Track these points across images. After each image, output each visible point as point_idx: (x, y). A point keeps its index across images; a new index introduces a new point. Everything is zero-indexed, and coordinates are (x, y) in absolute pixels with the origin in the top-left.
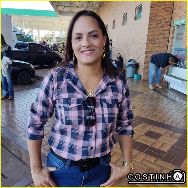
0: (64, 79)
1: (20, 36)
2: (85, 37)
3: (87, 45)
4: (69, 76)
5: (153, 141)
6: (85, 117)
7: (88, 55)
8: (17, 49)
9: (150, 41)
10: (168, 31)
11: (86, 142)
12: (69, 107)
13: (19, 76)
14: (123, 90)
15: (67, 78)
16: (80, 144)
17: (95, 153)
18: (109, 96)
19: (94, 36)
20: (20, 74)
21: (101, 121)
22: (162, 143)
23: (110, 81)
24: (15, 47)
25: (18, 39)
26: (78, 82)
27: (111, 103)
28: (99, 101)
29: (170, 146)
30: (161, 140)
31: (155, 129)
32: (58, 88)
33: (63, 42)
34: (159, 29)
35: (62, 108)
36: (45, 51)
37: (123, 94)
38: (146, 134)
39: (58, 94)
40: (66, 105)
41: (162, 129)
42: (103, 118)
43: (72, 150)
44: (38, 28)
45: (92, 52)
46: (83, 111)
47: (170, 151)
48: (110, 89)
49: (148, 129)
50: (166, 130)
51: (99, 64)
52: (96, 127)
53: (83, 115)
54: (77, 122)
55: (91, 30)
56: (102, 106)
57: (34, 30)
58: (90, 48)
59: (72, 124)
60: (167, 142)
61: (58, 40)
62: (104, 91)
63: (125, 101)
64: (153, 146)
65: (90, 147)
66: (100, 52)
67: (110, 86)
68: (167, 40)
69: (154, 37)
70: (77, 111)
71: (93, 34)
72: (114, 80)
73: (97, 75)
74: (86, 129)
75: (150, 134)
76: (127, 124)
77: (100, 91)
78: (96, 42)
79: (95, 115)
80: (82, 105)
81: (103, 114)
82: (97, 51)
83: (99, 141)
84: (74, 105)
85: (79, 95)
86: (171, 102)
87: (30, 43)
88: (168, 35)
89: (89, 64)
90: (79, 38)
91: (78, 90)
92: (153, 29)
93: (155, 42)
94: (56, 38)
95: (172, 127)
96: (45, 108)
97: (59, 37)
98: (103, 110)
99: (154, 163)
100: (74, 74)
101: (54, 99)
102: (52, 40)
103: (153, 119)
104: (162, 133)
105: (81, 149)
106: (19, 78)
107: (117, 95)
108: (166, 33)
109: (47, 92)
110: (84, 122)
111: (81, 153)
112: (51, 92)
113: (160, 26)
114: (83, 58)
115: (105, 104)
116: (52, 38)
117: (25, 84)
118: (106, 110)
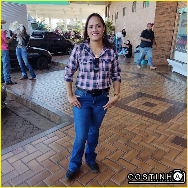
0: (83, 49)
1: (34, 25)
2: (94, 27)
3: (95, 31)
4: (86, 48)
5: (149, 108)
6: (94, 68)
7: (95, 36)
8: (33, 38)
9: (156, 27)
10: (174, 18)
11: (95, 81)
12: (86, 63)
13: (38, 61)
14: (114, 55)
15: (84, 48)
16: (91, 82)
17: (99, 86)
18: (106, 58)
19: (98, 26)
20: (39, 60)
21: (102, 70)
22: (156, 109)
23: (107, 50)
24: (32, 36)
25: (33, 28)
26: (90, 51)
27: (107, 61)
28: (101, 60)
29: (161, 111)
30: (155, 108)
31: (152, 101)
32: (80, 54)
33: (75, 30)
34: (165, 16)
35: (83, 64)
36: (59, 39)
37: (114, 57)
38: (144, 104)
39: (80, 57)
40: (85, 62)
41: (158, 101)
42: (103, 68)
43: (88, 85)
44: (50, 16)
45: (97, 35)
46: (93, 65)
47: (160, 114)
48: (107, 54)
49: (147, 101)
50: (161, 102)
51: (101, 41)
52: (99, 73)
53: (93, 67)
54: (90, 71)
55: (97, 23)
56: (102, 63)
57: (46, 19)
58: (97, 32)
59: (87, 72)
60: (160, 109)
61: (69, 28)
62: (103, 55)
63: (115, 62)
64: (148, 111)
65: (96, 83)
66: (101, 35)
67: (107, 53)
68: (173, 27)
69: (161, 24)
70: (90, 65)
71: (98, 25)
72: (109, 49)
73: (100, 47)
74: (94, 74)
75: (147, 104)
76: (117, 75)
77: (101, 55)
78: (99, 29)
79: (99, 67)
80: (92, 62)
81: (103, 67)
82: (100, 34)
83: (101, 80)
84: (88, 62)
85: (91, 57)
86: (171, 82)
87: (45, 32)
88: (173, 22)
89: (96, 41)
90: (91, 27)
91: (90, 54)
92: (160, 17)
93: (162, 29)
94: (67, 26)
95: (166, 99)
96: (74, 65)
97: (70, 25)
98: (103, 64)
99: (147, 121)
100: (88, 46)
101: (78, 60)
102: (63, 29)
103: (152, 94)
104: (157, 103)
105: (92, 84)
106: (38, 63)
107: (110, 58)
108: (172, 20)
109: (74, 56)
110: (93, 70)
111: (92, 86)
112: (76, 56)
113: (166, 13)
114: (93, 38)
115: (104, 62)
116: (63, 26)
117: (43, 69)
118: (104, 65)
